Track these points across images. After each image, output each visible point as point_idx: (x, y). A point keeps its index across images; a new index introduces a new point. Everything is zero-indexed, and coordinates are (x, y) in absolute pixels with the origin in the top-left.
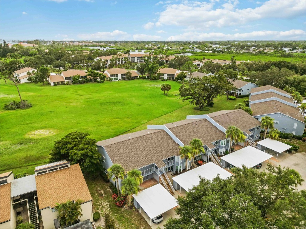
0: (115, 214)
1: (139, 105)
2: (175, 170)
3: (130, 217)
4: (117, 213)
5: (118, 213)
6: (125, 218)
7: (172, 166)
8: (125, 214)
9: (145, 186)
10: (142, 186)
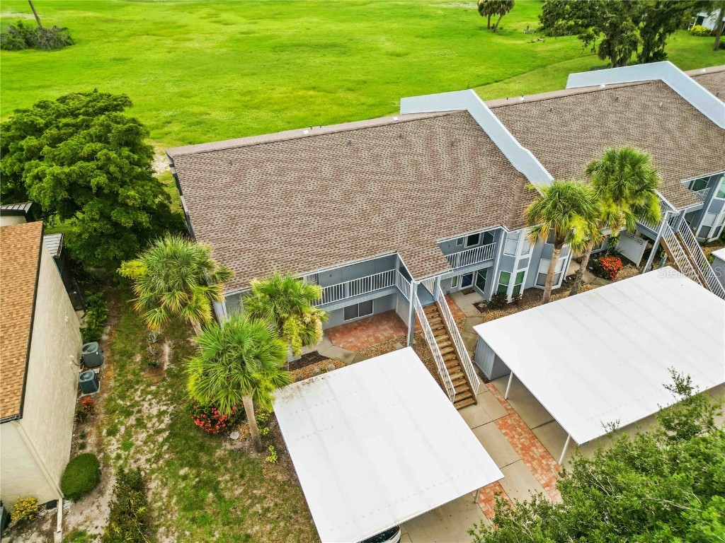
0: (182, 466)
1: (397, 56)
2: (493, 289)
3: (245, 492)
4: (191, 466)
5: (194, 464)
6: (220, 497)
7: (483, 272)
8: (227, 477)
9: (352, 344)
10: (339, 343)
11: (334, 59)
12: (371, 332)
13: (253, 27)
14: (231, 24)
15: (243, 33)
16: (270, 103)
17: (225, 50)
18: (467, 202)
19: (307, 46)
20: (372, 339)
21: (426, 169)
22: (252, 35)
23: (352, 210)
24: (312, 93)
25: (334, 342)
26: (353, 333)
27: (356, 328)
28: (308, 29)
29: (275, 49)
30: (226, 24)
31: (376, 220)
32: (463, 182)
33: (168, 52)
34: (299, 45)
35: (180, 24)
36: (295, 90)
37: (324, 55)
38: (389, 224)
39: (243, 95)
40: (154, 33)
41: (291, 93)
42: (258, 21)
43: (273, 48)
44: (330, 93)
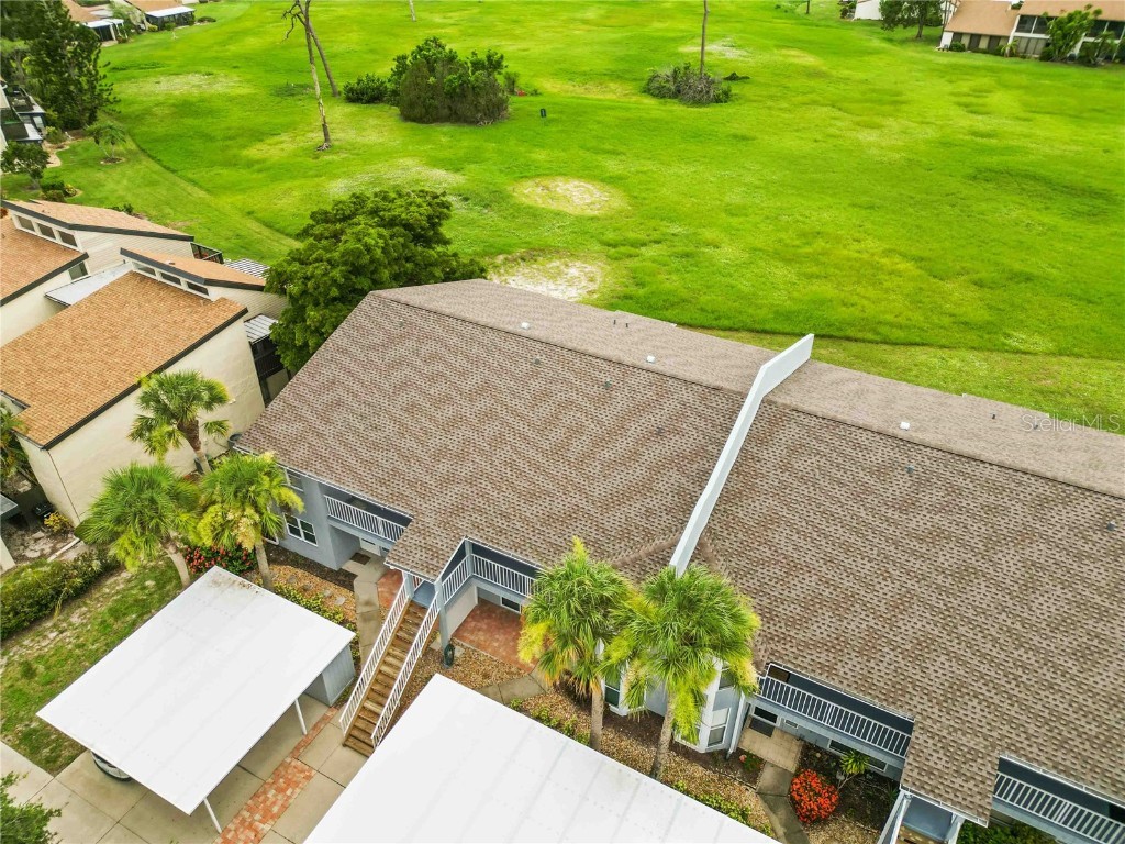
11: (1054, 221)
13: (1008, 126)
14: (980, 114)
15: (975, 134)
16: (816, 260)
17: (899, 156)
18: (569, 517)
19: (1048, 182)
21: (578, 446)
22: (984, 140)
24: (904, 266)
28: (1106, 151)
29: (980, 176)
30: (972, 112)
31: (443, 468)
32: (599, 490)
33: (816, 141)
34: (1035, 178)
35: (903, 98)
36: (887, 253)
37: (1047, 208)
38: (449, 480)
39: (803, 235)
40: (845, 105)
41: (873, 255)
42: (1038, 116)
43: (980, 172)
44: (935, 277)
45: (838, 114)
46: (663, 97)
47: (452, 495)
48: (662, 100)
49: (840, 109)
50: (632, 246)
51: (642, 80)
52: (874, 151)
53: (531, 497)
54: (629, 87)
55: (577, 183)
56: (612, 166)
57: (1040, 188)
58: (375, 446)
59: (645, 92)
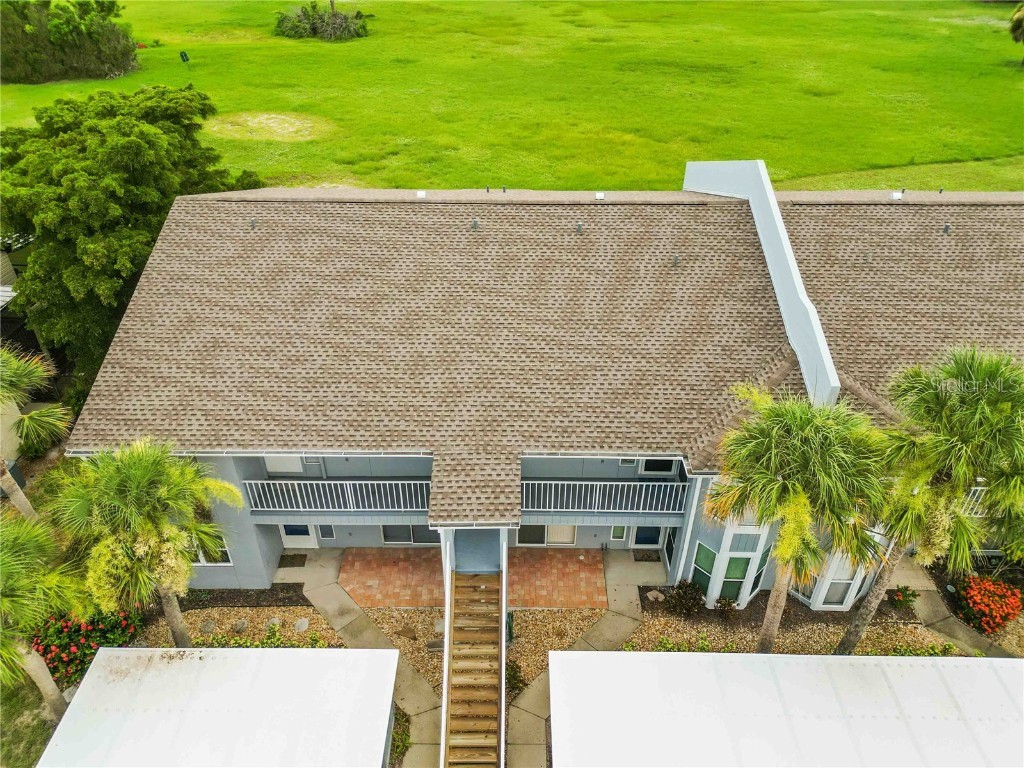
7: (674, 530)
9: (368, 593)
10: (347, 582)
11: (706, 90)
12: (414, 579)
13: (614, 33)
14: (586, 27)
15: (594, 40)
16: (554, 145)
17: (551, 61)
18: (639, 385)
19: (677, 65)
20: (406, 594)
21: (592, 305)
22: (605, 44)
23: (401, 351)
24: (628, 137)
25: (343, 575)
26: (385, 570)
27: (395, 563)
28: (697, 41)
29: (623, 67)
30: (579, 26)
31: (435, 380)
32: (653, 345)
33: (473, 57)
34: (664, 64)
35: (517, 21)
36: (606, 129)
37: (693, 82)
38: (452, 394)
39: (525, 128)
40: (476, 30)
41: (597, 133)
42: (631, 24)
43: (623, 65)
44: (659, 141)
45: (474, 37)
46: (301, 37)
47: (468, 410)
48: (301, 40)
49: (473, 33)
50: (372, 160)
51: (267, 25)
52: (527, 60)
53: (574, 379)
54: (258, 32)
55: (266, 116)
56: (292, 97)
57: (673, 69)
58: (311, 383)
59: (278, 35)
